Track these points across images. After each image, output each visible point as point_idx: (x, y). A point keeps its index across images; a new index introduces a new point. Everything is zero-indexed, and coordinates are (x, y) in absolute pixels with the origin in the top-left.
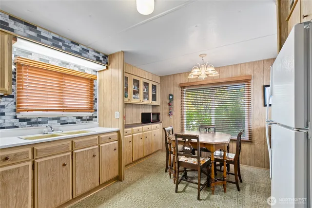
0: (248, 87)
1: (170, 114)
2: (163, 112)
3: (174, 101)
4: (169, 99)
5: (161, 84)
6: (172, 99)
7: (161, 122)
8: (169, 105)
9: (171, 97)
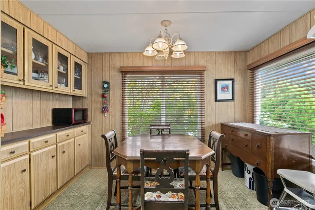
0: (201, 79)
1: (104, 110)
2: (93, 107)
3: (111, 92)
4: (104, 88)
5: (89, 64)
6: (108, 88)
7: (89, 123)
8: (103, 96)
9: (106, 86)
